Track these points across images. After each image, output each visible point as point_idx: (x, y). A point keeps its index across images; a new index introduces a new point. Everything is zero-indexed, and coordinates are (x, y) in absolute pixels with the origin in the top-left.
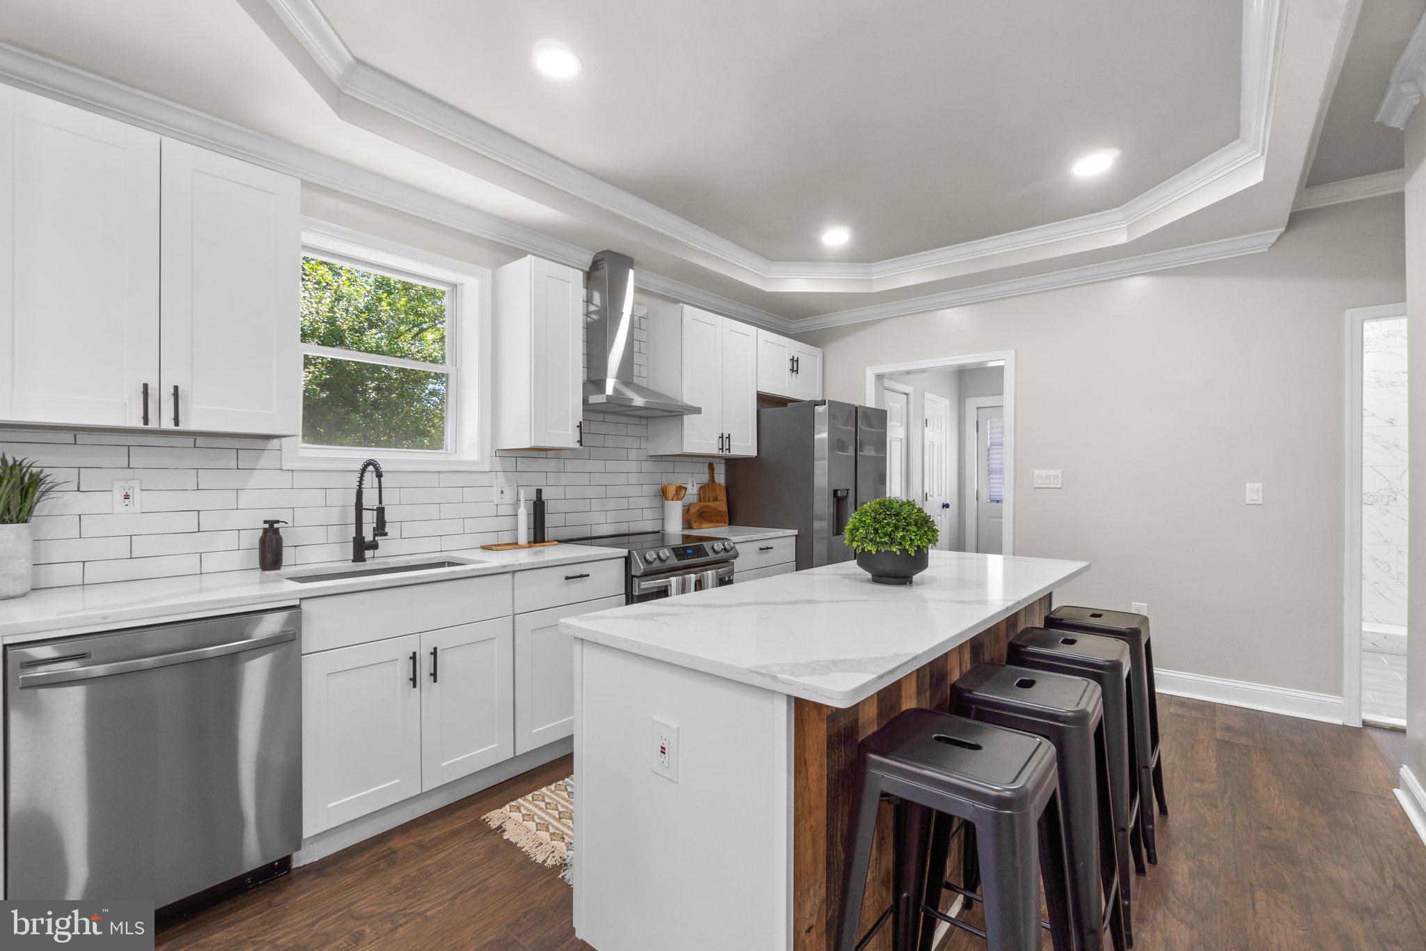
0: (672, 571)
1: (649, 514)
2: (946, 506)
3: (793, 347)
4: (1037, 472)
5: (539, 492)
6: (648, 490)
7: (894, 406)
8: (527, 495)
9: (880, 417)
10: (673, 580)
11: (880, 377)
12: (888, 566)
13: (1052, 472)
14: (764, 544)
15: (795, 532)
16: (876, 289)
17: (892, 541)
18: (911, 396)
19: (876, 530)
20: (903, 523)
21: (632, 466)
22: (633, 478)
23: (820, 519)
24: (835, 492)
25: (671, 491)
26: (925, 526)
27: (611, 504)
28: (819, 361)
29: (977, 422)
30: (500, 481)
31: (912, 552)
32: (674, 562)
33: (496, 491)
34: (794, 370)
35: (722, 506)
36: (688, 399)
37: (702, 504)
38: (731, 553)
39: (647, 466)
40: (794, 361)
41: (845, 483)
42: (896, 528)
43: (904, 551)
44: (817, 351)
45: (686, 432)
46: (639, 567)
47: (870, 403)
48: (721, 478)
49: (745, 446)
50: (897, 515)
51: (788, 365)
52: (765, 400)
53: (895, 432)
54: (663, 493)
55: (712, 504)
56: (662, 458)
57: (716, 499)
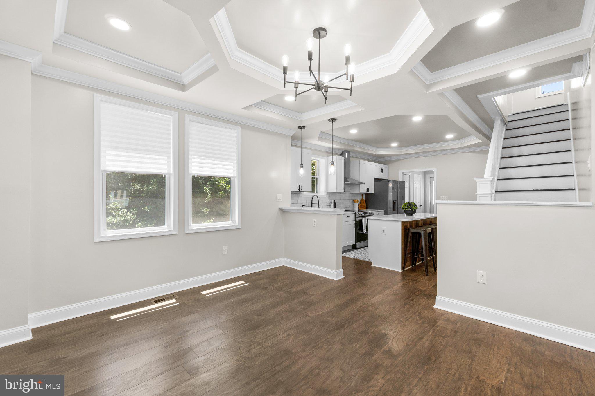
0: (363, 217)
1: (351, 206)
2: (421, 206)
3: (381, 166)
4: (442, 197)
5: (335, 201)
6: (351, 201)
7: (406, 179)
8: (333, 202)
9: (403, 182)
10: (364, 218)
11: (403, 173)
12: (409, 212)
13: (445, 197)
14: (378, 213)
15: (384, 210)
16: (403, 153)
17: (410, 208)
18: (411, 175)
19: (407, 207)
20: (412, 206)
21: (347, 195)
22: (348, 198)
23: (390, 208)
24: (393, 201)
25: (356, 201)
26: (415, 206)
27: (344, 204)
28: (387, 169)
29: (430, 182)
30: (327, 199)
31: (413, 210)
32: (363, 215)
33: (327, 201)
34: (382, 172)
35: (365, 204)
36: (361, 181)
37: (361, 204)
38: (373, 214)
39: (351, 195)
40: (382, 169)
41: (395, 199)
42: (411, 206)
43: (412, 210)
44: (387, 166)
45: (360, 188)
46: (358, 215)
47: (401, 180)
48: (364, 198)
49: (372, 191)
50: (411, 204)
51: (380, 170)
52: (376, 180)
53: (407, 185)
54: (354, 201)
55: (363, 204)
56: (353, 194)
57: (364, 203)
